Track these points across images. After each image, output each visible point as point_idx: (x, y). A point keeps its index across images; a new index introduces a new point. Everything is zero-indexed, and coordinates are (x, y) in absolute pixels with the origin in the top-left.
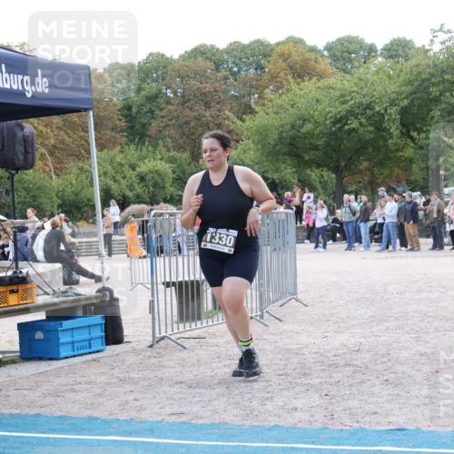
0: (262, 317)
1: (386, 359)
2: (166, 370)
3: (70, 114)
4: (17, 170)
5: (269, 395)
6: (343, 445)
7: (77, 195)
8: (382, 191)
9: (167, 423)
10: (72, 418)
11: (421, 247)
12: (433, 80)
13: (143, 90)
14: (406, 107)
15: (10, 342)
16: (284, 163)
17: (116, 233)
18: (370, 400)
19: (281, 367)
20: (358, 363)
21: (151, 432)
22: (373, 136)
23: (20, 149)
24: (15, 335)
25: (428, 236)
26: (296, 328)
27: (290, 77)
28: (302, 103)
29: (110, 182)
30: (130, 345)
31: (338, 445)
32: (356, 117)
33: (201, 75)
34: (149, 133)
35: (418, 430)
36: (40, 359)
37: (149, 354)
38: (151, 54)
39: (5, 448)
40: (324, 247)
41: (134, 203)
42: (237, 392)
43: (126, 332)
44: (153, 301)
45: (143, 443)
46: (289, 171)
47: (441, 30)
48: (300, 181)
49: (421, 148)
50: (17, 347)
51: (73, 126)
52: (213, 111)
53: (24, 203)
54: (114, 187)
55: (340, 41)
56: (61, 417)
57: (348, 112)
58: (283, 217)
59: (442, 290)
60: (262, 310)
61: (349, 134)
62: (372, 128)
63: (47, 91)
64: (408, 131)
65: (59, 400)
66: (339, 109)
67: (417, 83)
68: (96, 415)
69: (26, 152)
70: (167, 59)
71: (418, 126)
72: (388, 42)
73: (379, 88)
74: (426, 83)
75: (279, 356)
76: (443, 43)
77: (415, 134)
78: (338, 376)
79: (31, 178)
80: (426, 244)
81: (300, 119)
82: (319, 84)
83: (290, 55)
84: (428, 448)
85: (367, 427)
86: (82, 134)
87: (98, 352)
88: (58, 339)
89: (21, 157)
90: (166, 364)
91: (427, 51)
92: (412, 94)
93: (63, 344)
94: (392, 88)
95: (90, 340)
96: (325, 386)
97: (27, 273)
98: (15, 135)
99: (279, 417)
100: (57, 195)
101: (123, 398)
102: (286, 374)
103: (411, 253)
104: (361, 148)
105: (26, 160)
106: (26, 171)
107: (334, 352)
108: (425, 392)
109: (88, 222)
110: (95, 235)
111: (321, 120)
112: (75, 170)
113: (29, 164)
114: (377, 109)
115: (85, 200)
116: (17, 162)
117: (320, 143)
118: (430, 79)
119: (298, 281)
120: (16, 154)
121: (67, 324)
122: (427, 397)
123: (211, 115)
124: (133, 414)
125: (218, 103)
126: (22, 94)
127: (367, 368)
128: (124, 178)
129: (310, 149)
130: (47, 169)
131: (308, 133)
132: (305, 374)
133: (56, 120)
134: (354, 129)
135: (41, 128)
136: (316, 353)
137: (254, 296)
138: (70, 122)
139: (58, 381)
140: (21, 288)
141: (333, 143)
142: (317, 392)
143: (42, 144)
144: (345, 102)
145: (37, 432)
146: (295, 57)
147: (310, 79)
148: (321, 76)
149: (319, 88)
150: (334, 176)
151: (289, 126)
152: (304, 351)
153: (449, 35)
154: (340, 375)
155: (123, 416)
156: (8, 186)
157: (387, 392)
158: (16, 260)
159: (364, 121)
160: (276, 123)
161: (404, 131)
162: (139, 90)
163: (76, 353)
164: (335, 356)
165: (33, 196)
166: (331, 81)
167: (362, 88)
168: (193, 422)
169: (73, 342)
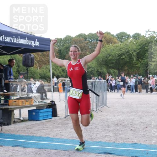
0: (96, 110)
1: (132, 124)
2: (69, 124)
3: (44, 52)
4: (29, 67)
5: (98, 133)
6: (119, 147)
7: (45, 74)
8: (132, 76)
9: (70, 140)
10: (42, 137)
11: (142, 92)
12: (146, 45)
13: (65, 45)
14: (138, 52)
15: (26, 115)
16: (103, 67)
17: (55, 85)
18: (127, 135)
19: (102, 125)
20: (124, 124)
21: (65, 142)
22: (129, 60)
23: (30, 61)
24: (27, 113)
25: (144, 89)
26: (106, 114)
27: (106, 43)
28: (109, 50)
29: (54, 71)
30: (59, 117)
31: (118, 147)
32: (124, 55)
33: (81, 42)
34: (65, 58)
35: (141, 144)
36: (34, 120)
37: (64, 120)
38: (67, 36)
39: (24, 145)
40: (114, 91)
41: (61, 77)
42: (89, 131)
43: (58, 113)
44: (66, 105)
45: (63, 145)
46: (105, 69)
47: (149, 31)
48: (108, 72)
49: (142, 64)
50: (27, 117)
51: (45, 55)
52: (84, 52)
53: (30, 76)
54: (55, 73)
55: (120, 33)
56: (40, 137)
57: (122, 53)
58: (103, 82)
59: (148, 104)
60: (96, 109)
61: (122, 60)
62: (128, 58)
63: (38, 45)
64: (139, 59)
65: (39, 132)
66: (119, 52)
67: (142, 46)
68: (49, 137)
69: (32, 62)
70: (71, 37)
71: (142, 58)
72: (134, 34)
73: (131, 47)
74: (144, 46)
75: (101, 122)
76: (149, 35)
77: (140, 60)
78: (118, 128)
79: (32, 69)
80: (143, 91)
81: (108, 55)
82: (114, 45)
83: (106, 37)
84: (143, 149)
85: (126, 143)
86: (47, 57)
87: (50, 119)
88: (39, 115)
89: (30, 64)
90: (69, 123)
91: (145, 37)
92: (140, 49)
93: (40, 116)
94: (134, 47)
95: (48, 115)
96: (114, 131)
97: (31, 96)
98: (29, 57)
99: (101, 139)
100: (39, 74)
101: (57, 132)
102: (103, 127)
103: (139, 94)
104: (125, 64)
105: (31, 64)
106: (31, 68)
107: (117, 121)
108: (142, 133)
109: (48, 82)
110: (50, 86)
111: (114, 55)
112: (44, 68)
113: (32, 66)
114: (130, 52)
115: (47, 76)
116: (29, 65)
117: (114, 62)
118: (145, 45)
119: (107, 100)
120: (29, 63)
121: (42, 111)
122: (143, 135)
123: (83, 53)
124: (60, 137)
125: (85, 50)
126: (31, 46)
127: (126, 126)
128: (58, 70)
129: (111, 63)
130: (37, 67)
131: (111, 59)
132: (109, 127)
133: (40, 53)
134: (123, 58)
135: (36, 55)
136: (112, 121)
137: (94, 104)
138: (44, 54)
139: (39, 127)
140: (29, 100)
141: (117, 62)
142: (112, 132)
143: (36, 60)
144: (121, 51)
145: (33, 141)
146: (107, 38)
147: (111, 44)
148: (115, 43)
149: (114, 47)
150: (117, 71)
151: (105, 57)
152: (108, 120)
153: (151, 32)
154: (119, 128)
155: (57, 137)
156: (26, 72)
157: (132, 133)
158: (28, 93)
159: (126, 56)
160: (102, 56)
161: (138, 59)
162: (63, 46)
163: (44, 119)
164: (117, 122)
165: (33, 75)
166: (117, 44)
167: (126, 47)
168: (77, 139)
169: (43, 116)
